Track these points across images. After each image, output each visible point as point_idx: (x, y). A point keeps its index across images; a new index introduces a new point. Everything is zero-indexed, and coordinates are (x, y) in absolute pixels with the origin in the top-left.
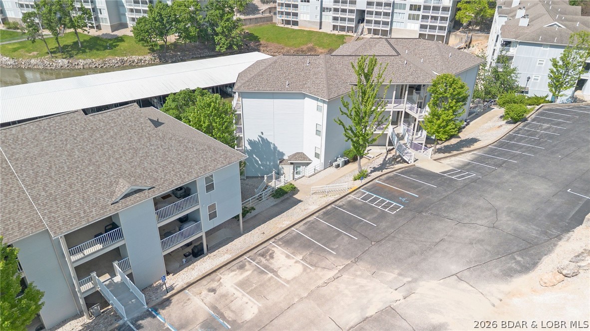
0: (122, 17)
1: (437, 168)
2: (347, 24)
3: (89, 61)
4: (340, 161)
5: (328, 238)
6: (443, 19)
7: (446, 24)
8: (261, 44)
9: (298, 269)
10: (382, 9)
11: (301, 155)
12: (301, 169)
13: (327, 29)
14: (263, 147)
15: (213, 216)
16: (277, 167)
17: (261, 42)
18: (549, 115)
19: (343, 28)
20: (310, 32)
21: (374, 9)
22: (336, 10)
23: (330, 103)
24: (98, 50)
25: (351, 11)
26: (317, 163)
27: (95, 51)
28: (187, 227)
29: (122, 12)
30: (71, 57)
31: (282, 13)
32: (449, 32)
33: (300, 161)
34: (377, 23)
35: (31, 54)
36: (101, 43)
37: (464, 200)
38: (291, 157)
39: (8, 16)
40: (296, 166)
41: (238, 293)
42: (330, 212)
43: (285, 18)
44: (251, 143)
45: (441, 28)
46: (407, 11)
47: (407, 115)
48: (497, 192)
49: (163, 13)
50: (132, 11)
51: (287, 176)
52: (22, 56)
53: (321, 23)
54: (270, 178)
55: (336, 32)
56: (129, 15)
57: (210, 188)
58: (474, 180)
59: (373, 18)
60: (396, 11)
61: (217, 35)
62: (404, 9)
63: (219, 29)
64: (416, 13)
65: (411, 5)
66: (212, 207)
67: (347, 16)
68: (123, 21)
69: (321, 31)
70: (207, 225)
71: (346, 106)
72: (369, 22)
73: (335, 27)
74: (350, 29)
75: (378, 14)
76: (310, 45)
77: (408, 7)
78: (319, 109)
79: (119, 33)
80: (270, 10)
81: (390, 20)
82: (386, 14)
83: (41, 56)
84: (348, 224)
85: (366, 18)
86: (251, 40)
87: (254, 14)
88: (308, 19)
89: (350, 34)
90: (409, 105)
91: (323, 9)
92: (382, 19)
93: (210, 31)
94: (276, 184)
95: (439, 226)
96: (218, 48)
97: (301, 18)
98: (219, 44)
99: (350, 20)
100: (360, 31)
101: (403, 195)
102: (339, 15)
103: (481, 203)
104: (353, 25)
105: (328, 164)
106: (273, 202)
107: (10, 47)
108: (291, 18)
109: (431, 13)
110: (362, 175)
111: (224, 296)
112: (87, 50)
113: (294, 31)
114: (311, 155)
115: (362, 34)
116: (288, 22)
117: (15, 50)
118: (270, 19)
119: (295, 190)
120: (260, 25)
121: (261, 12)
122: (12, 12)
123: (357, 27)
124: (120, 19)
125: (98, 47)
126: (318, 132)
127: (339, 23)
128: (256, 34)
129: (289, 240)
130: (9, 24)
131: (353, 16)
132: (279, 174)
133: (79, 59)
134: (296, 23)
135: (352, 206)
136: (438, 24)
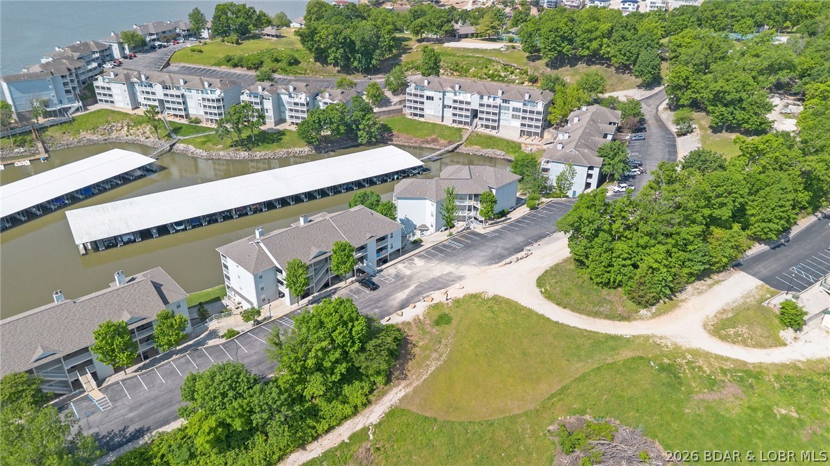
0: (282, 114)
1: (482, 231)
2: (463, 119)
3: (263, 153)
4: (443, 228)
5: (433, 255)
6: (537, 120)
7: (540, 124)
8: (393, 135)
9: (423, 263)
10: (491, 110)
11: (425, 226)
12: (424, 232)
13: (448, 122)
14: (406, 222)
15: (392, 248)
16: (413, 232)
17: (394, 133)
18: (555, 207)
19: (460, 122)
20: (434, 125)
21: (485, 109)
22: (455, 108)
23: (437, 203)
24: (268, 143)
25: (467, 110)
26: (432, 230)
27: (266, 145)
28: (384, 251)
29: (282, 110)
30: (250, 150)
31: (411, 107)
32: (543, 129)
33: (424, 229)
34: (487, 120)
35: (218, 147)
36: (269, 137)
37: (487, 243)
38: (420, 227)
39: (190, 112)
40: (422, 231)
41: (404, 269)
42: (435, 248)
43: (413, 111)
44: (400, 220)
45: (536, 127)
46: (511, 112)
47: (474, 207)
48: (502, 241)
49: (321, 116)
50: (291, 110)
51: (418, 235)
52: (211, 149)
53: (443, 117)
54: (410, 237)
55: (455, 125)
56: (288, 114)
57: (392, 237)
58: (495, 236)
59: (484, 116)
60: (502, 111)
61: (360, 130)
62: (508, 110)
63: (361, 127)
64: (517, 113)
65: (513, 108)
66: (392, 244)
67: (464, 113)
68: (283, 117)
69: (442, 123)
70: (390, 251)
71: (443, 206)
72: (481, 119)
73: (454, 121)
74: (466, 123)
75: (488, 113)
76: (434, 136)
77: (511, 109)
78: (432, 205)
79: (281, 127)
80: (401, 102)
81: (497, 118)
82: (494, 114)
83: (227, 148)
84: (441, 251)
85: (479, 116)
86: (385, 131)
87: (387, 106)
88: (433, 114)
89: (466, 127)
90: (475, 202)
91: (444, 106)
92: (491, 117)
93: (354, 127)
94: (412, 239)
95: (474, 252)
96: (360, 141)
97: (426, 112)
98: (361, 137)
99: (467, 117)
100: (474, 125)
101: (464, 242)
102: (457, 112)
103: (494, 244)
104: (469, 120)
105: (437, 230)
106: (412, 245)
107: (199, 140)
108: (418, 112)
109: (528, 115)
110: (451, 234)
111: (400, 269)
112: (260, 144)
113: (421, 123)
114: (429, 226)
115: (476, 127)
116: (416, 115)
117: (204, 143)
118: (400, 111)
119: (421, 241)
120: (393, 117)
121: (392, 104)
122: (195, 110)
123: (472, 122)
124: (280, 115)
125: (267, 141)
126: (432, 215)
127: (457, 118)
128: (389, 126)
129: (420, 256)
130: (190, 119)
131: (469, 114)
132: (414, 235)
133: (255, 151)
134: (422, 116)
135: (444, 246)
136: (534, 123)
